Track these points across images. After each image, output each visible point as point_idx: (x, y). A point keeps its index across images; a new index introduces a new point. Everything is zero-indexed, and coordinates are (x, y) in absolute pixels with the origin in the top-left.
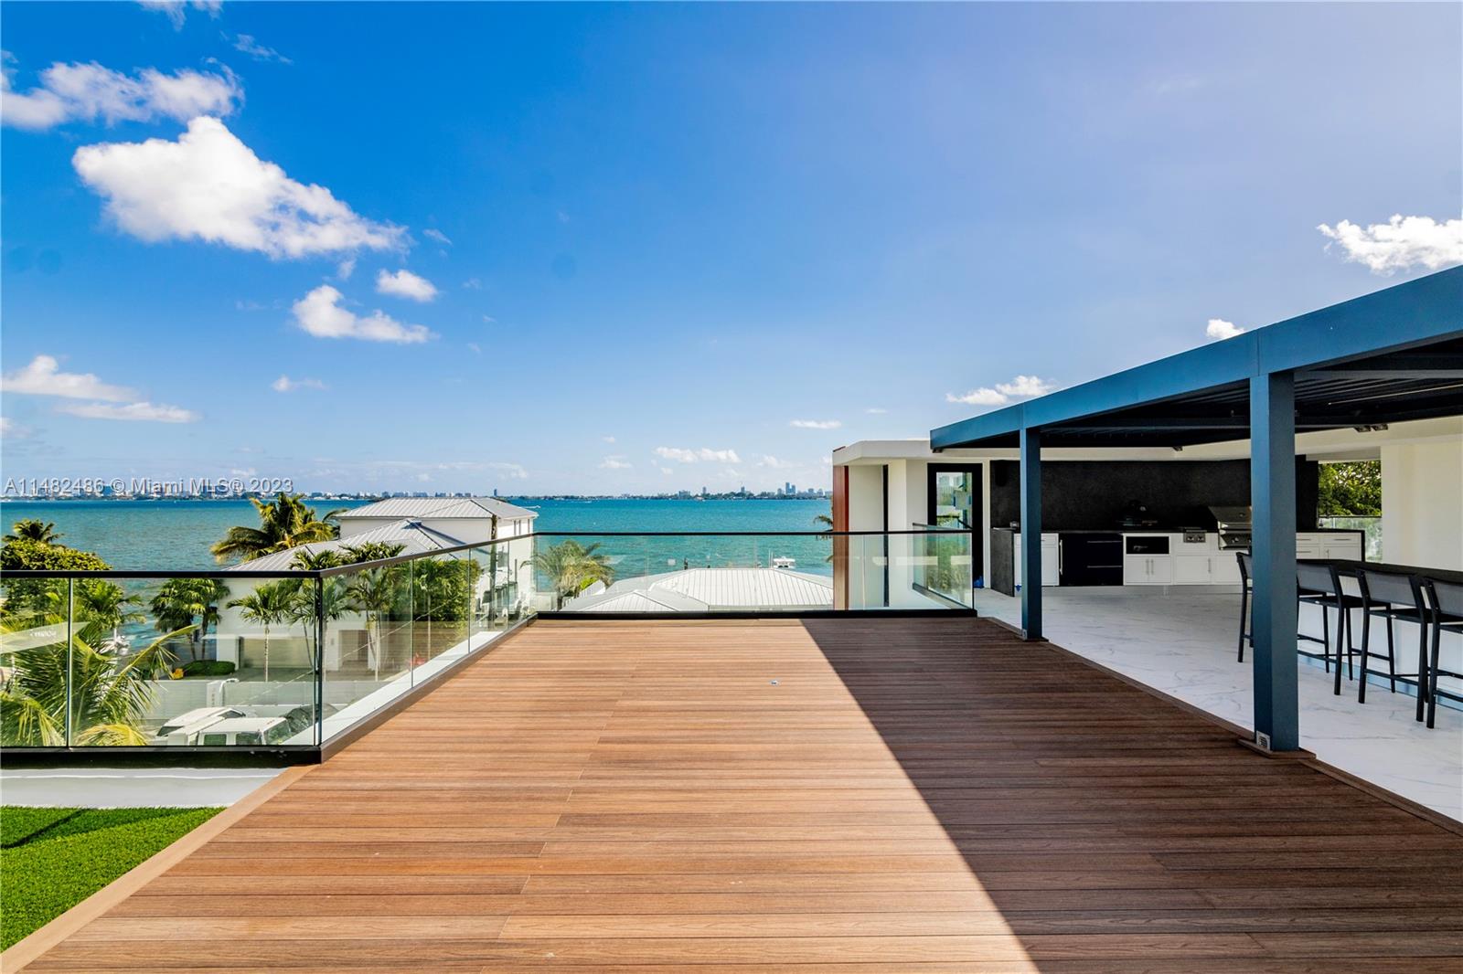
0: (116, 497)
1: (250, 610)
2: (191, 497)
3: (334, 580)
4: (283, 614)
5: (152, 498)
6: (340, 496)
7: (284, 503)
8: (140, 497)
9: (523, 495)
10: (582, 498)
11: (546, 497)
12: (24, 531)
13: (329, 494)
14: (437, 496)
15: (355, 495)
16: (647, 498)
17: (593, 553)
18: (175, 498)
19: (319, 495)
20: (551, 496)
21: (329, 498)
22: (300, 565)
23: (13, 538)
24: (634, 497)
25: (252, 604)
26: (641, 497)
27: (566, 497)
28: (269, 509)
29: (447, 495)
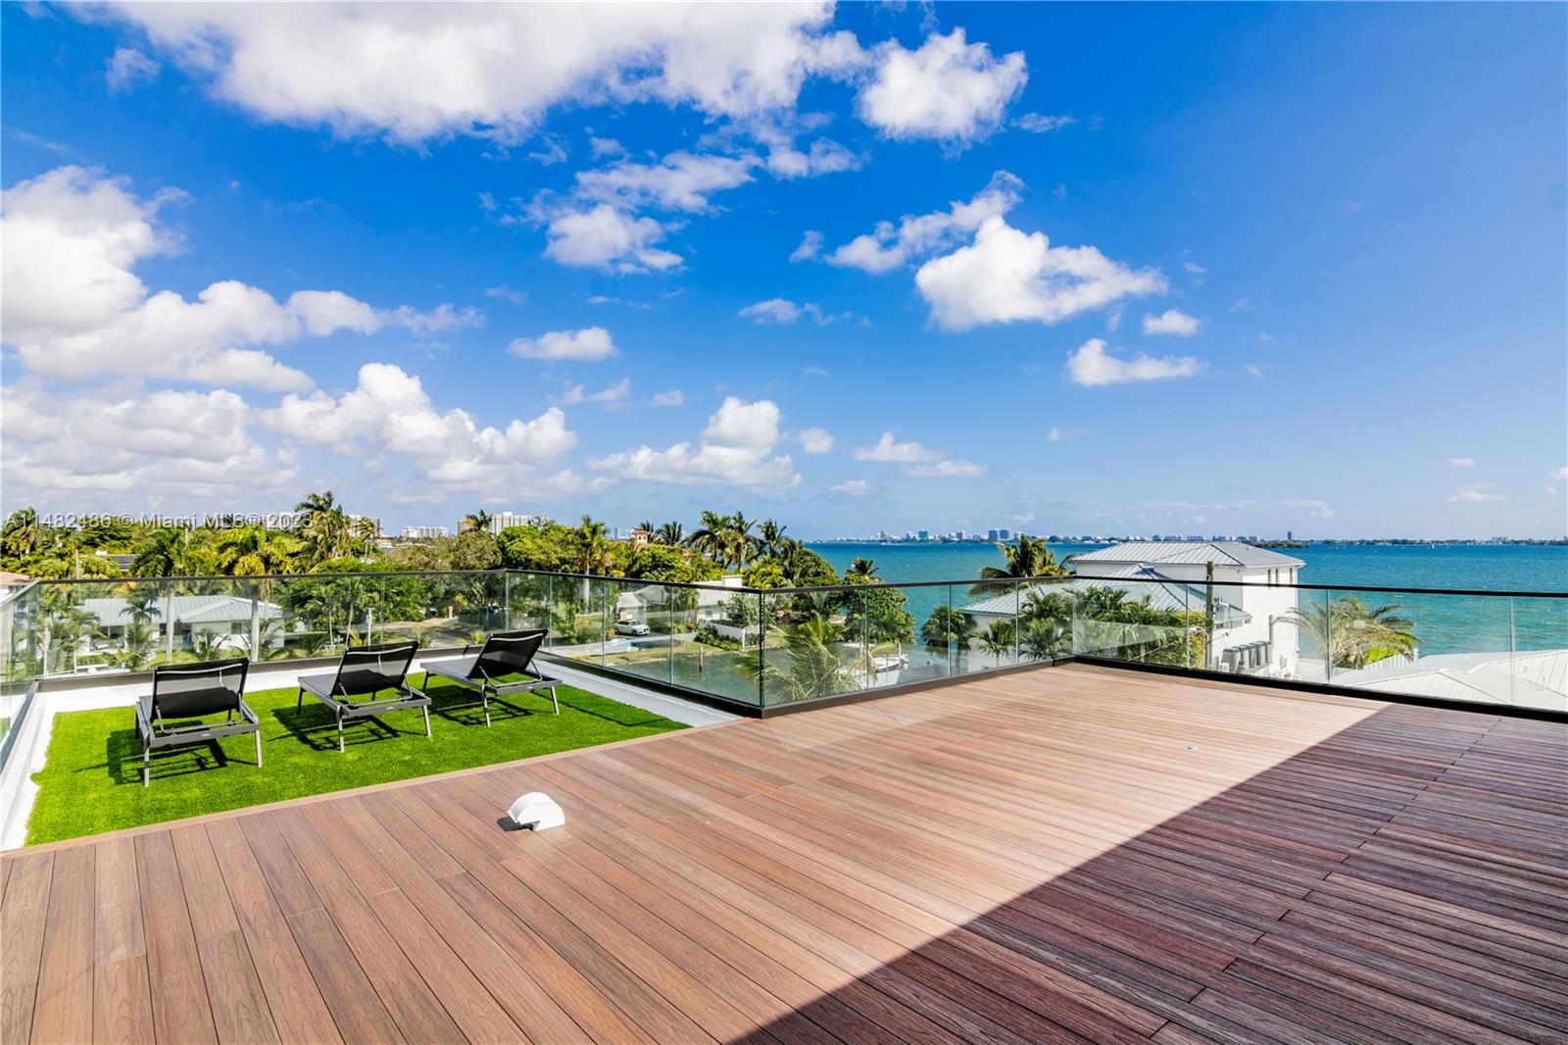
0: (928, 541)
1: (984, 643)
2: (982, 540)
3: (1053, 620)
4: (1010, 648)
5: (953, 541)
6: (1110, 540)
7: (1024, 545)
8: (945, 541)
9: (1330, 538)
10: (1421, 542)
11: (1362, 542)
12: (857, 567)
13: (1099, 538)
14: (1214, 539)
15: (1125, 538)
16: (1542, 543)
17: (1386, 615)
18: (970, 541)
19: (1089, 539)
20: (1371, 539)
21: (1098, 541)
22: (1031, 605)
23: (850, 572)
24: (1516, 542)
25: (986, 637)
26: (1529, 543)
27: (1395, 542)
28: (1013, 551)
29: (1227, 538)
